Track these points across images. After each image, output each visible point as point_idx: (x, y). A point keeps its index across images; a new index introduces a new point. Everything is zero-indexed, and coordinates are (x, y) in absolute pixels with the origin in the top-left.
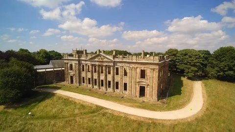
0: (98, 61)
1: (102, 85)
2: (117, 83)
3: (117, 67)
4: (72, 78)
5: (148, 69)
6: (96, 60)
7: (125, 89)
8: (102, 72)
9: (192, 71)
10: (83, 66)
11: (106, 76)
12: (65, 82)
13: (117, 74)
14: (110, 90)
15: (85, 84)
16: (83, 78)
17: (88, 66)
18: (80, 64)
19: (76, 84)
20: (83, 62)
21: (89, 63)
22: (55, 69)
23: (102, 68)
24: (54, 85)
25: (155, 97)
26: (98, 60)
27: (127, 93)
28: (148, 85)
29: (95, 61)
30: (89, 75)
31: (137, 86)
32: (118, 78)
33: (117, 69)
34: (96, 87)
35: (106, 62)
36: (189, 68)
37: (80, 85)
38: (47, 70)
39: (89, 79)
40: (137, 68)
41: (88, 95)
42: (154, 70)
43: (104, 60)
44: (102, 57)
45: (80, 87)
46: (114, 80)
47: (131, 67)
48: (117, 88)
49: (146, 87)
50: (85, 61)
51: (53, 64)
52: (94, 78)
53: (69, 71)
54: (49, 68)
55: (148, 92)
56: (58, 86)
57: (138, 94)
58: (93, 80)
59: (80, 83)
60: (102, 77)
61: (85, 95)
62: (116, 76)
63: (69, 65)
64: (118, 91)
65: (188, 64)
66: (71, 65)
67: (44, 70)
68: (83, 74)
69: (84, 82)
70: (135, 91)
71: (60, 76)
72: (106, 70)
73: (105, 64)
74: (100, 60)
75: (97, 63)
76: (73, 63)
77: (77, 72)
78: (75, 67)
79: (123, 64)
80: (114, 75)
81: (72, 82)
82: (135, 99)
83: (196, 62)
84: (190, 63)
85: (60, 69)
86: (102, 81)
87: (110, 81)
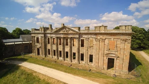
0: (63, 34)
1: (67, 57)
2: (82, 55)
3: (82, 38)
4: (38, 50)
5: (118, 40)
6: (61, 32)
7: (91, 60)
8: (67, 45)
10: (49, 39)
11: (71, 48)
12: (33, 53)
13: (82, 45)
14: (75, 61)
15: (50, 56)
16: (49, 50)
17: (53, 39)
18: (45, 37)
19: (42, 56)
20: (48, 35)
21: (54, 36)
22: (23, 43)
23: (67, 40)
24: (22, 57)
25: (126, 69)
26: (63, 32)
27: (93, 64)
28: (118, 57)
29: (60, 34)
30: (54, 48)
31: (105, 58)
32: (83, 50)
33: (83, 41)
34: (61, 59)
35: (71, 34)
37: (45, 57)
38: (16, 43)
39: (54, 51)
40: (105, 39)
41: (54, 68)
43: (70, 32)
44: (67, 29)
45: (46, 58)
46: (79, 52)
47: (99, 38)
48: (82, 59)
49: (115, 59)
50: (51, 34)
51: (23, 38)
52: (59, 50)
53: (36, 44)
54: (18, 41)
55: (118, 64)
57: (106, 66)
58: (58, 52)
59: (46, 55)
60: (67, 49)
61: (50, 67)
62: (81, 48)
63: (36, 38)
64: (84, 62)
66: (38, 38)
67: (13, 43)
68: (49, 47)
69: (49, 54)
70: (102, 63)
71: (28, 49)
72: (71, 42)
73: (70, 36)
74: (65, 32)
75: (62, 36)
76: (40, 36)
77: (43, 45)
78: (41, 40)
79: (89, 36)
80: (79, 46)
81: (39, 54)
82: (103, 71)
83: (140, 37)
85: (29, 42)
86: (67, 53)
87: (75, 53)
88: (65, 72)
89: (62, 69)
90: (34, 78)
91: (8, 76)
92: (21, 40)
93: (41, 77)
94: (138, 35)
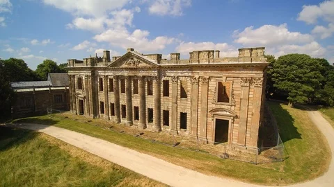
0: (126, 69)
1: (137, 118)
2: (166, 113)
3: (165, 78)
4: (81, 102)
5: (236, 80)
6: (124, 66)
7: (184, 126)
8: (136, 92)
9: (304, 92)
10: (101, 80)
11: (143, 98)
12: (71, 111)
13: (166, 94)
14: (152, 127)
15: (105, 116)
16: (102, 103)
17: (111, 80)
18: (94, 76)
19: (88, 116)
20: (101, 73)
21: (110, 74)
22: (52, 89)
23: (136, 82)
24: (48, 117)
25: (252, 145)
26: (126, 66)
27: (187, 133)
28: (237, 117)
29: (122, 69)
30: (112, 99)
31: (210, 119)
32: (167, 103)
33: (166, 83)
34: (125, 121)
35: (143, 69)
36: (299, 88)
37: (94, 118)
38: (36, 89)
39: (112, 105)
40: (209, 79)
41: (104, 138)
42: (251, 81)
43: (140, 65)
44: (135, 59)
45: (96, 120)
46: (159, 108)
47: (197, 76)
48: (166, 123)
49: (230, 121)
50: (104, 69)
52: (122, 103)
53: (77, 92)
54: (42, 86)
55: (235, 132)
56: (55, 119)
57: (211, 137)
58: (118, 107)
59: (95, 113)
60: (136, 102)
61: (98, 137)
62: (163, 99)
63: (76, 80)
64: (169, 129)
65: (297, 79)
66: (80, 79)
67: (32, 90)
68: (101, 97)
69: (103, 112)
70: (204, 130)
71: (61, 101)
72: (143, 87)
73: (141, 74)
74: (132, 66)
75: (126, 74)
76: (84, 75)
77: (90, 93)
78: (87, 84)
79: (179, 73)
80: (159, 95)
81: (82, 112)
82: (204, 147)
83: (310, 77)
84: (300, 78)
85: (64, 88)
86: (136, 108)
87: (152, 109)
88: (124, 145)
89: (119, 139)
90: (59, 154)
91: (13, 149)
92: (49, 83)
93: (73, 153)
94: (306, 73)
